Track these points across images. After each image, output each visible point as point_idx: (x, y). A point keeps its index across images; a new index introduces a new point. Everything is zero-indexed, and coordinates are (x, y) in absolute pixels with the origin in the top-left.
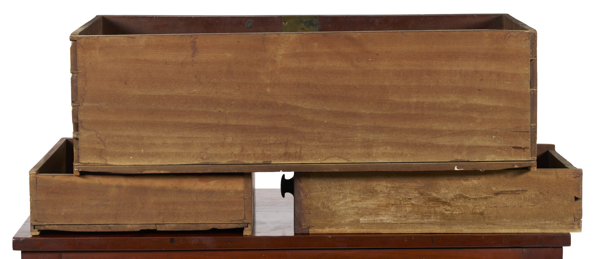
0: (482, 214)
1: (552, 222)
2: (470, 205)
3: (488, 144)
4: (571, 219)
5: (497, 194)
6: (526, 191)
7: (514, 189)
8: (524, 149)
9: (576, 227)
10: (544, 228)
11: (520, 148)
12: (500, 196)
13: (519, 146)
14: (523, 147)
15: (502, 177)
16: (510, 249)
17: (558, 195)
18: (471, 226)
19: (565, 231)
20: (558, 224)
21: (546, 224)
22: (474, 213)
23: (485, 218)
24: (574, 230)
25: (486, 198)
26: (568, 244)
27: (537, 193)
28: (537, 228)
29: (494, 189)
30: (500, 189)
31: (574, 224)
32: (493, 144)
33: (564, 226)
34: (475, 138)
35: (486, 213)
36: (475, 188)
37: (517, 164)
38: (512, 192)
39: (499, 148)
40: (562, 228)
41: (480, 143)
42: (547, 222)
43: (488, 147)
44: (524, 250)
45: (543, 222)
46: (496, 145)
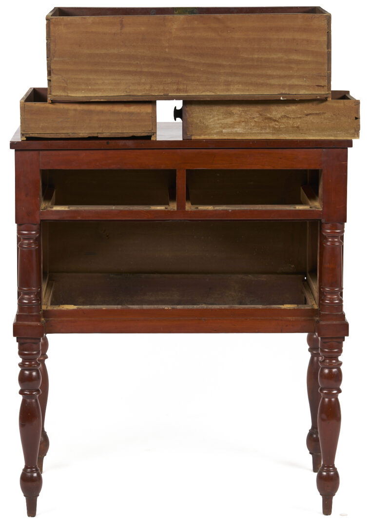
0: (298, 127)
1: (341, 133)
2: (291, 122)
3: (301, 83)
4: (353, 131)
5: (307, 115)
6: (325, 113)
7: (318, 112)
8: (323, 87)
9: (356, 135)
10: (336, 136)
11: (321, 86)
12: (309, 117)
13: (320, 85)
14: (322, 85)
15: (310, 104)
16: (315, 149)
17: (345, 116)
18: (291, 135)
19: (349, 138)
20: (345, 134)
21: (337, 134)
22: (293, 127)
23: (300, 130)
24: (355, 137)
25: (300, 118)
26: (351, 146)
27: (332, 114)
28: (332, 136)
29: (305, 112)
30: (309, 112)
31: (355, 134)
32: (304, 84)
33: (348, 135)
34: (293, 80)
35: (300, 127)
36: (294, 111)
37: (319, 96)
38: (317, 114)
39: (308, 86)
40: (348, 136)
41: (296, 83)
42: (338, 133)
43: (301, 85)
44: (324, 150)
45: (335, 133)
46: (306, 84)
